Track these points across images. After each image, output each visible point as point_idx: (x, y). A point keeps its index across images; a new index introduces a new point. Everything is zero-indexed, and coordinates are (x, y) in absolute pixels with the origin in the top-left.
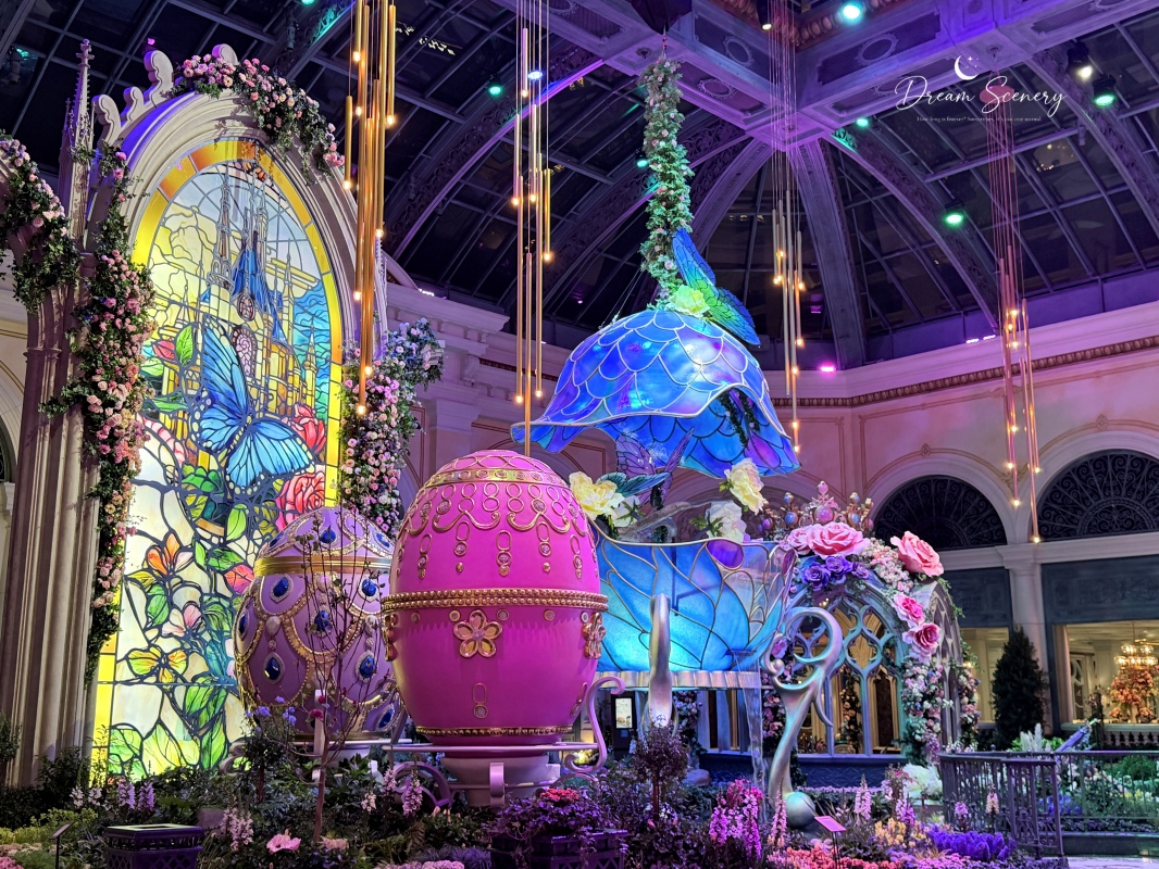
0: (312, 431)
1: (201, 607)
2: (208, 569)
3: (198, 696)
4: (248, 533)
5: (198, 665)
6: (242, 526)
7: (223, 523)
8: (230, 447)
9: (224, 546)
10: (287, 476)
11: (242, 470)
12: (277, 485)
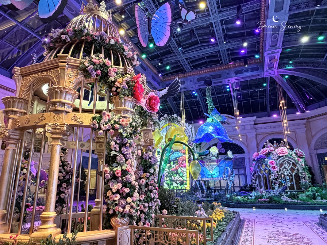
0: (183, 151)
1: (168, 173)
2: (168, 169)
3: (169, 182)
4: (174, 164)
5: (168, 179)
6: (173, 163)
7: (170, 164)
8: (170, 156)
9: (170, 166)
10: (179, 157)
11: (172, 158)
12: (178, 158)
